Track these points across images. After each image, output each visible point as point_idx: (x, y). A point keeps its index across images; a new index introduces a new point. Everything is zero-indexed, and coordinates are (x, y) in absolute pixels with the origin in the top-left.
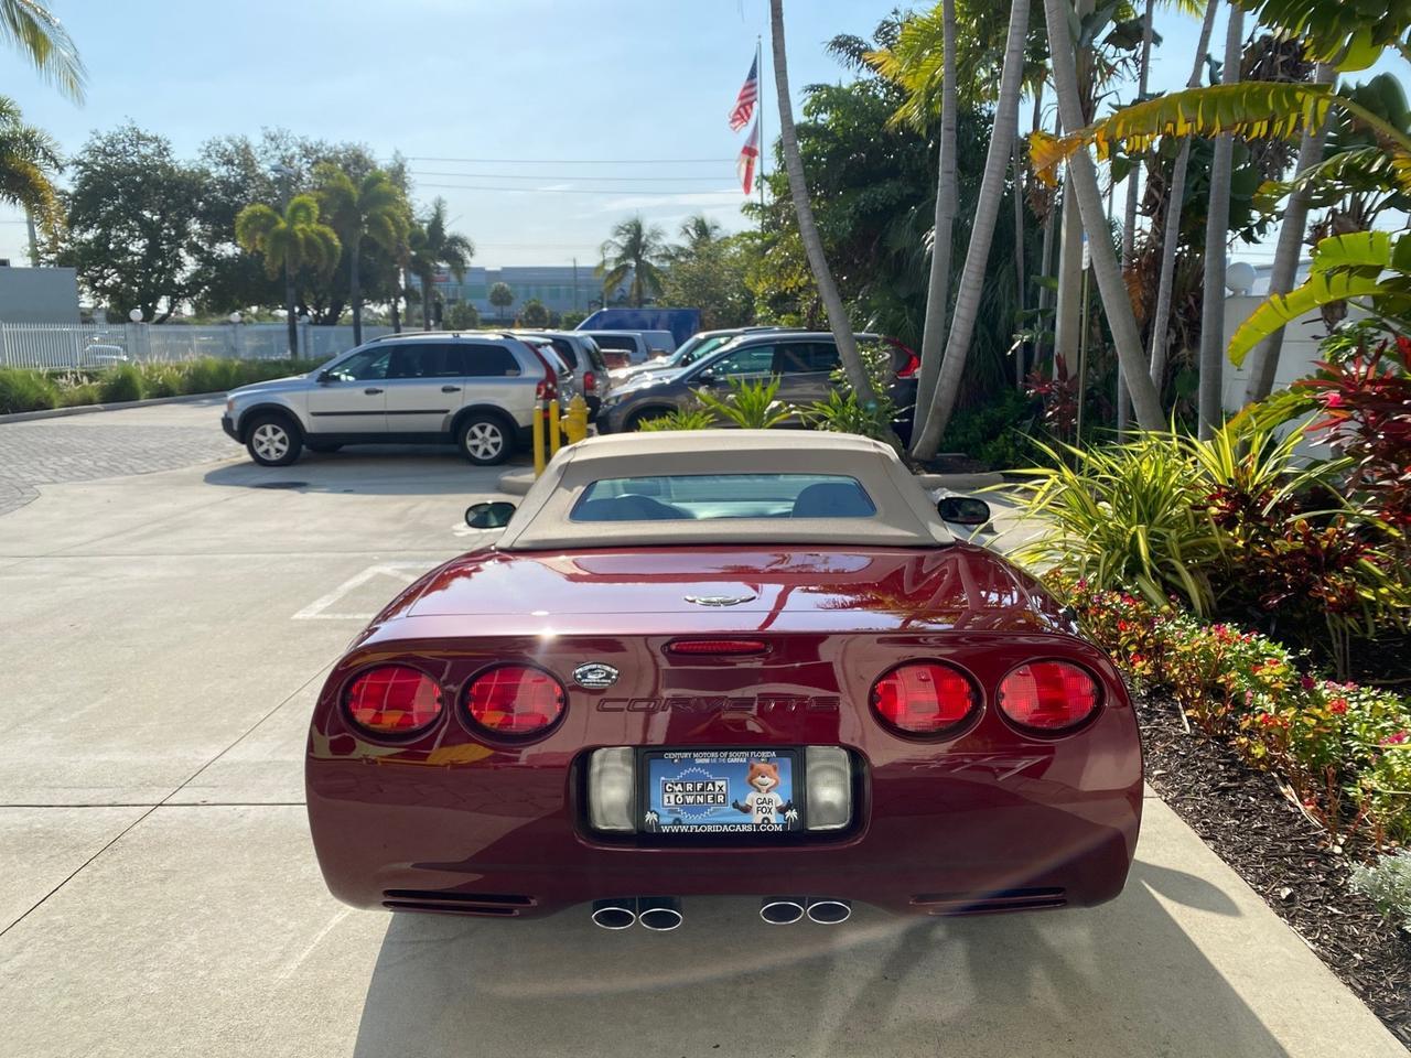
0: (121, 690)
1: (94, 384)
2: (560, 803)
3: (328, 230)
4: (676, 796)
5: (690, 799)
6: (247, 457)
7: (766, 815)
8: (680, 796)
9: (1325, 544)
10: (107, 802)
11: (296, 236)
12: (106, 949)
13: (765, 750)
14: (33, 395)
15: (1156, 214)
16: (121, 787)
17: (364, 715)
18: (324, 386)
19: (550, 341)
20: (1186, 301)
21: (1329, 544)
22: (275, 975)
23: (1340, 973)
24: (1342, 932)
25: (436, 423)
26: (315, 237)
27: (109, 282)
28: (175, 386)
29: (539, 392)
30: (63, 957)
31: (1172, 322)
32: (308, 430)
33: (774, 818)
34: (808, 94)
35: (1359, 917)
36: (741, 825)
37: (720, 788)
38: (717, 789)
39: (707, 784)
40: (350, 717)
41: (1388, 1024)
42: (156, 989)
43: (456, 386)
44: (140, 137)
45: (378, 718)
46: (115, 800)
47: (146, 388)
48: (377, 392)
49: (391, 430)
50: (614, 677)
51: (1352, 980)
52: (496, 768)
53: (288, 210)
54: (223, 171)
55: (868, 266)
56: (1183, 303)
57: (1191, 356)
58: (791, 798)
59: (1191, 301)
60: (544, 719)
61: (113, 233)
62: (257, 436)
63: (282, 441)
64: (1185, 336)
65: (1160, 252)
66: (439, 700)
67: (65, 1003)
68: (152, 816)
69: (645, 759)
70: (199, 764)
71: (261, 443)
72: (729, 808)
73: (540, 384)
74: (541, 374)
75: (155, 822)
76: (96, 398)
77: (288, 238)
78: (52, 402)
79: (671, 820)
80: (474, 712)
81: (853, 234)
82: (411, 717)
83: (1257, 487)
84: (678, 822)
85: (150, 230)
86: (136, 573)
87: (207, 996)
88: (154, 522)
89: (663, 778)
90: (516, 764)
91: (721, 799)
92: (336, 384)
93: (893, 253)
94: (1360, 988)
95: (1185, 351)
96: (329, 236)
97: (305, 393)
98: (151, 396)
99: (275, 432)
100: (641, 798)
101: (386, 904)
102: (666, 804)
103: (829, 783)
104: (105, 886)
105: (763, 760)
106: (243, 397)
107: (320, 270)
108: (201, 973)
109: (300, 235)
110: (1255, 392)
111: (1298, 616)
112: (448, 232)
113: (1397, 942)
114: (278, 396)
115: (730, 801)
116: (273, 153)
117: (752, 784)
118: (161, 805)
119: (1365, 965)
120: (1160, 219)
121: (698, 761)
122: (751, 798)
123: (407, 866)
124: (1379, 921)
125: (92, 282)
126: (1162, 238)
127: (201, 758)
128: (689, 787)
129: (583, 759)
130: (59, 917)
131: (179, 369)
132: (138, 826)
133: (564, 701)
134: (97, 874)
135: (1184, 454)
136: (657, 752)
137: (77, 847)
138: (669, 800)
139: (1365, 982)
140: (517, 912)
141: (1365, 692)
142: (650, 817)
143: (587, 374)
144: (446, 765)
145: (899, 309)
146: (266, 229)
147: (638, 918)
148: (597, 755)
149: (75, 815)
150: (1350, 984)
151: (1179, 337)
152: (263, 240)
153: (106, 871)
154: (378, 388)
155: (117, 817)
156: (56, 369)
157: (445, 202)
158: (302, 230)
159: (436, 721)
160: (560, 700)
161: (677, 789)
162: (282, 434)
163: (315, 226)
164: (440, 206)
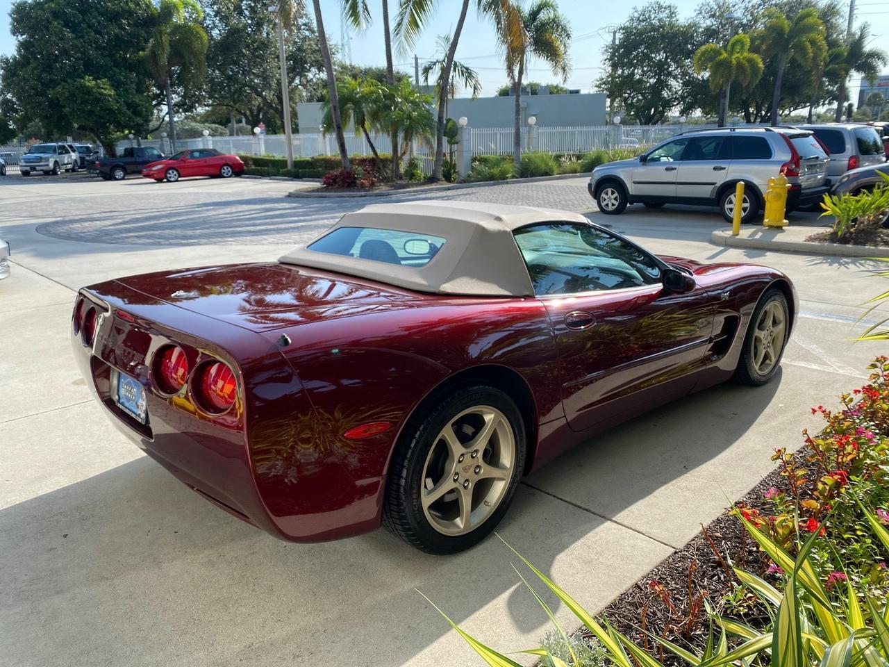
1: (579, 161)
3: (758, 58)
6: (598, 209)
11: (732, 62)
14: (543, 167)
18: (643, 165)
19: (812, 132)
25: (706, 192)
26: (744, 62)
29: (782, 171)
32: (631, 193)
43: (723, 166)
44: (660, 7)
48: (673, 169)
49: (679, 195)
53: (731, 45)
62: (603, 195)
71: (605, 200)
73: (783, 166)
74: (787, 157)
76: (579, 169)
77: (726, 65)
78: (553, 171)
92: (656, 163)
96: (756, 60)
97: (631, 169)
99: (613, 193)
106: (599, 172)
109: (735, 62)
112: (868, 46)
114: (619, 170)
143: (851, 158)
146: (712, 59)
152: (711, 67)
154: (674, 167)
156: (558, 153)
157: (869, 25)
158: (737, 58)
162: (616, 194)
163: (746, 54)
164: (863, 30)
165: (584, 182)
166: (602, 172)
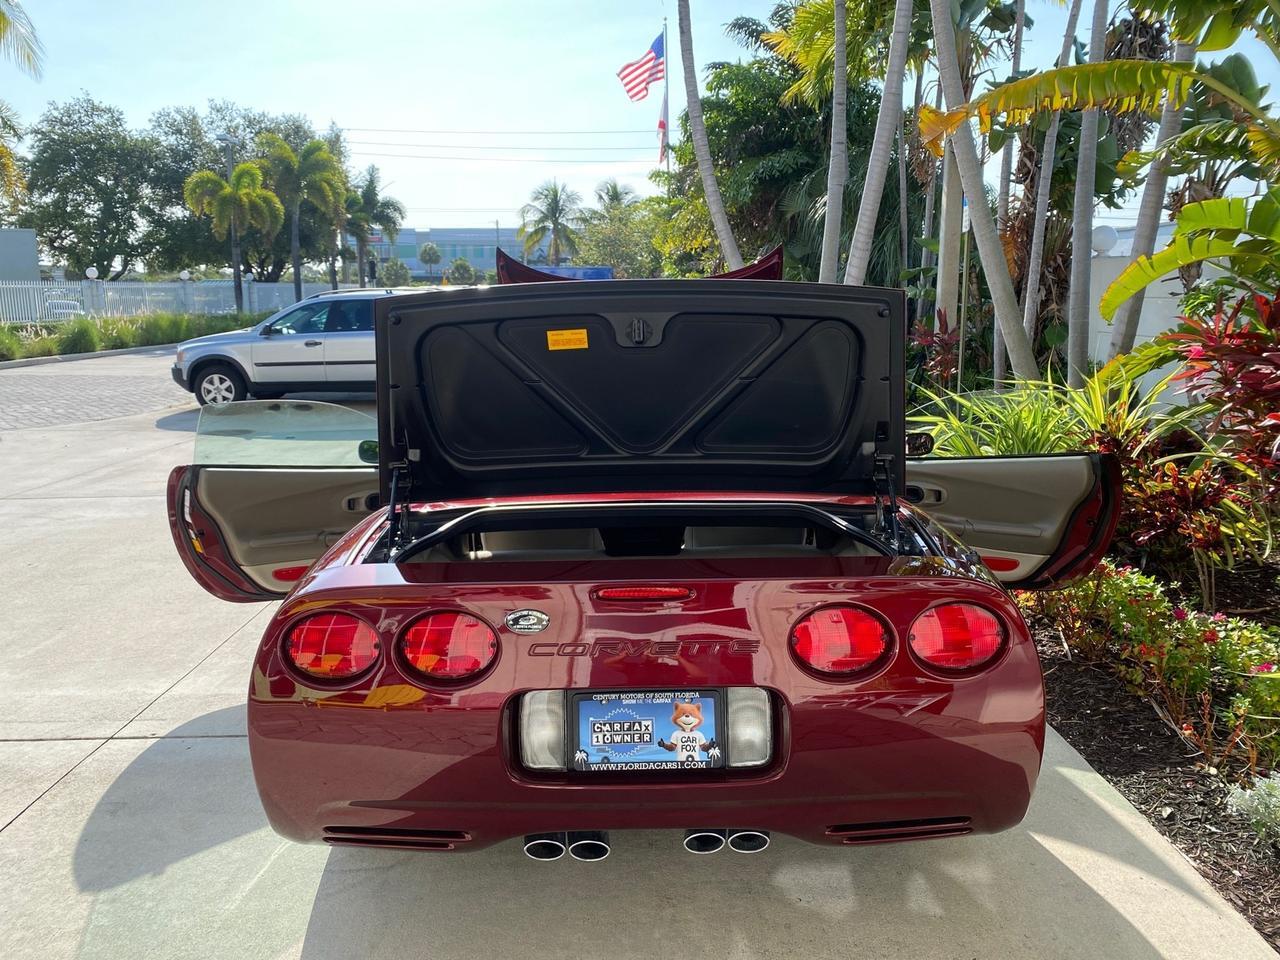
0: (76, 627)
1: (53, 336)
2: (492, 740)
3: (270, 194)
4: (605, 736)
5: (618, 739)
6: (196, 404)
7: (690, 753)
8: (608, 736)
9: (1192, 485)
10: (60, 736)
11: (241, 200)
12: (58, 881)
13: (689, 691)
15: (1028, 181)
16: (75, 721)
17: (303, 660)
18: (266, 338)
20: (1055, 260)
21: (1196, 486)
22: (220, 906)
23: (1221, 889)
24: (1221, 850)
26: (258, 201)
27: (66, 242)
28: (128, 339)
30: (16, 890)
31: (1042, 279)
32: (252, 380)
33: (698, 756)
34: (710, 71)
35: (1237, 836)
36: (666, 762)
37: (647, 728)
38: (644, 728)
39: (634, 723)
40: (289, 661)
41: (1268, 937)
42: (105, 921)
44: (95, 108)
45: (317, 662)
46: (67, 733)
47: (101, 340)
48: (316, 344)
49: (329, 380)
50: (544, 623)
51: (1232, 896)
52: (430, 710)
53: (233, 176)
54: (172, 139)
55: (766, 228)
56: (1052, 263)
57: (1059, 310)
58: (714, 736)
59: (1060, 260)
60: (477, 663)
61: (70, 197)
62: (205, 385)
63: (228, 390)
64: (1054, 293)
65: (1032, 216)
66: (376, 646)
67: (17, 935)
68: (104, 750)
69: (573, 701)
70: (148, 698)
71: (209, 392)
72: (655, 746)
75: (106, 755)
76: (55, 350)
77: (233, 201)
78: (13, 354)
79: (599, 759)
80: (410, 656)
81: (752, 199)
82: (350, 661)
83: (1128, 432)
84: (606, 760)
85: (104, 194)
86: (90, 514)
87: (155, 927)
88: (106, 466)
89: (591, 719)
90: (447, 706)
91: (647, 738)
92: (277, 336)
93: (789, 216)
94: (1240, 903)
95: (1054, 306)
96: (272, 199)
97: (249, 345)
98: (106, 348)
99: (222, 381)
100: (570, 738)
101: (326, 839)
102: (594, 743)
103: (748, 721)
104: (58, 819)
105: (687, 701)
106: (193, 349)
107: (264, 232)
108: (149, 904)
109: (245, 199)
110: (1119, 343)
111: (1167, 551)
112: (381, 197)
113: (1273, 859)
114: (225, 348)
115: (656, 740)
116: (219, 123)
117: (676, 723)
118: (112, 738)
119: (1243, 883)
120: (1032, 187)
121: (625, 702)
122: (676, 737)
123: (345, 804)
124: (1254, 839)
125: (51, 242)
126: (1034, 204)
127: (149, 691)
128: (617, 727)
129: (515, 702)
130: (13, 850)
131: (132, 322)
132: (90, 759)
133: (497, 647)
134: (50, 808)
135: (1060, 403)
136: (586, 694)
137: (31, 780)
138: (597, 739)
139: (1244, 898)
140: (452, 846)
141: (1233, 623)
142: (579, 756)
144: (382, 707)
145: (794, 268)
146: (213, 193)
147: (567, 850)
148: (528, 697)
149: (29, 749)
150: (1231, 900)
151: (1049, 292)
152: (210, 204)
153: (59, 804)
154: (317, 340)
155: (70, 751)
156: (17, 323)
157: (378, 169)
158: (248, 194)
159: (373, 666)
160: (493, 645)
161: (604, 728)
162: (228, 383)
163: (259, 191)
164: (373, 173)
165: (160, 366)
166: (195, 352)
